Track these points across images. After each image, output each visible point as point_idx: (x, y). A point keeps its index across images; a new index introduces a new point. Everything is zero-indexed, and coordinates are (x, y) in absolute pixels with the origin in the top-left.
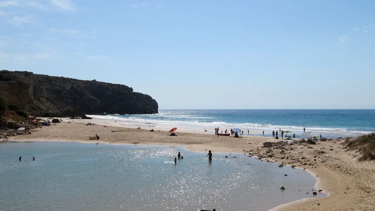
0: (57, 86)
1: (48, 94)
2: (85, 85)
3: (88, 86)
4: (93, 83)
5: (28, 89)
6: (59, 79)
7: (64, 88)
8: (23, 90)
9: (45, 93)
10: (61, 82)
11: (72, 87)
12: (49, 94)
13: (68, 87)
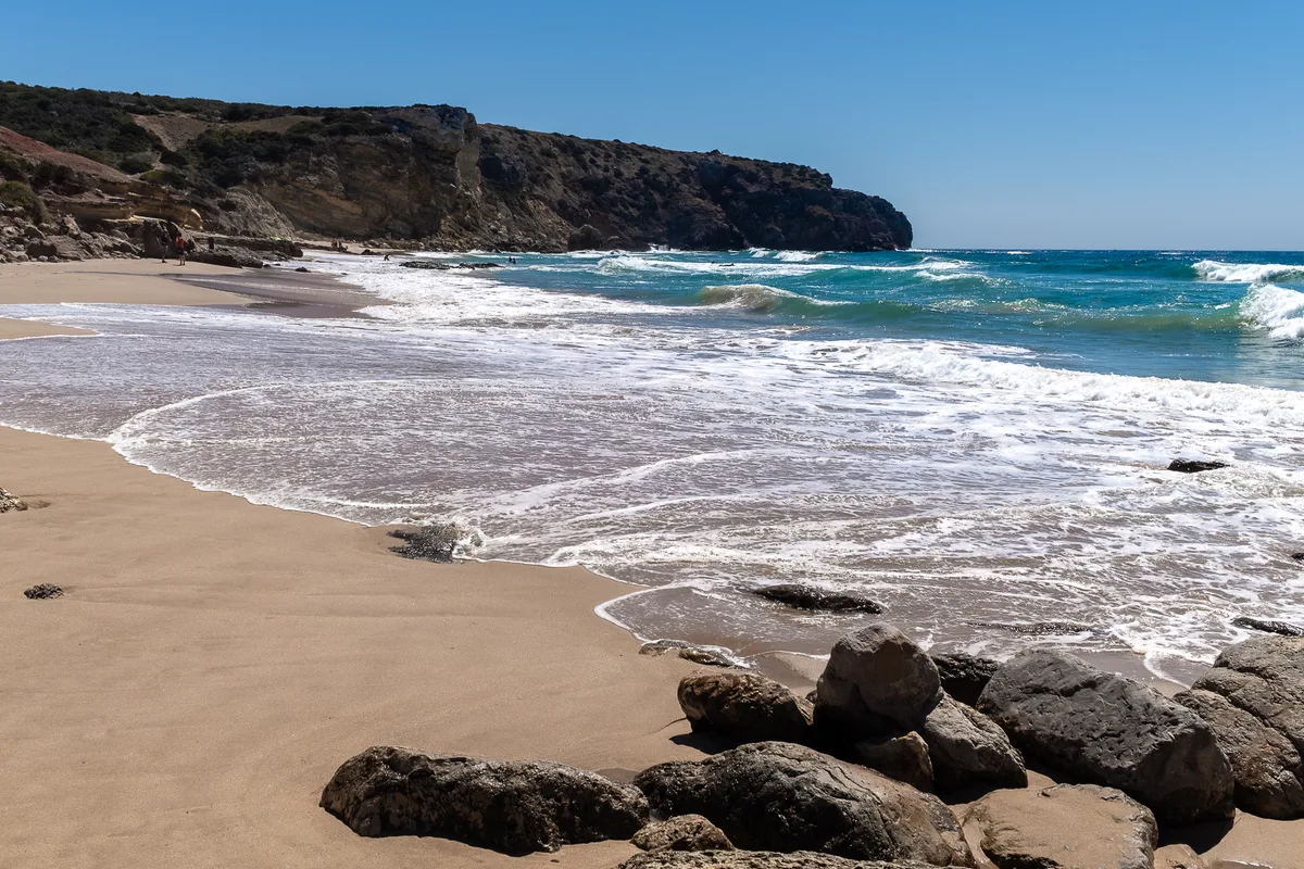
0: (598, 166)
1: (565, 191)
2: (682, 166)
3: (692, 168)
4: (710, 158)
5: (452, 164)
6: (603, 148)
7: (618, 174)
8: (435, 167)
9: (557, 190)
10: (610, 156)
11: (643, 171)
12: (569, 192)
13: (630, 169)
